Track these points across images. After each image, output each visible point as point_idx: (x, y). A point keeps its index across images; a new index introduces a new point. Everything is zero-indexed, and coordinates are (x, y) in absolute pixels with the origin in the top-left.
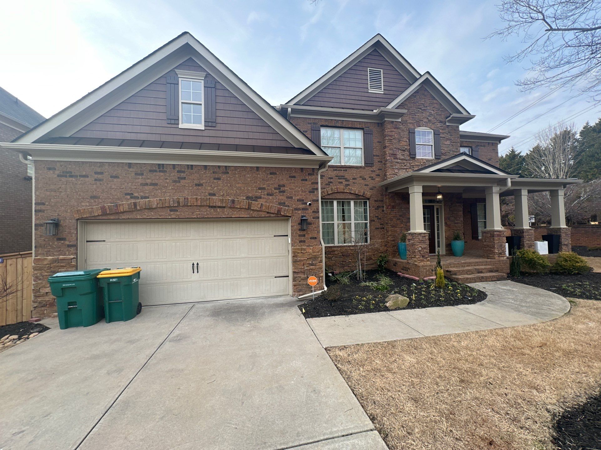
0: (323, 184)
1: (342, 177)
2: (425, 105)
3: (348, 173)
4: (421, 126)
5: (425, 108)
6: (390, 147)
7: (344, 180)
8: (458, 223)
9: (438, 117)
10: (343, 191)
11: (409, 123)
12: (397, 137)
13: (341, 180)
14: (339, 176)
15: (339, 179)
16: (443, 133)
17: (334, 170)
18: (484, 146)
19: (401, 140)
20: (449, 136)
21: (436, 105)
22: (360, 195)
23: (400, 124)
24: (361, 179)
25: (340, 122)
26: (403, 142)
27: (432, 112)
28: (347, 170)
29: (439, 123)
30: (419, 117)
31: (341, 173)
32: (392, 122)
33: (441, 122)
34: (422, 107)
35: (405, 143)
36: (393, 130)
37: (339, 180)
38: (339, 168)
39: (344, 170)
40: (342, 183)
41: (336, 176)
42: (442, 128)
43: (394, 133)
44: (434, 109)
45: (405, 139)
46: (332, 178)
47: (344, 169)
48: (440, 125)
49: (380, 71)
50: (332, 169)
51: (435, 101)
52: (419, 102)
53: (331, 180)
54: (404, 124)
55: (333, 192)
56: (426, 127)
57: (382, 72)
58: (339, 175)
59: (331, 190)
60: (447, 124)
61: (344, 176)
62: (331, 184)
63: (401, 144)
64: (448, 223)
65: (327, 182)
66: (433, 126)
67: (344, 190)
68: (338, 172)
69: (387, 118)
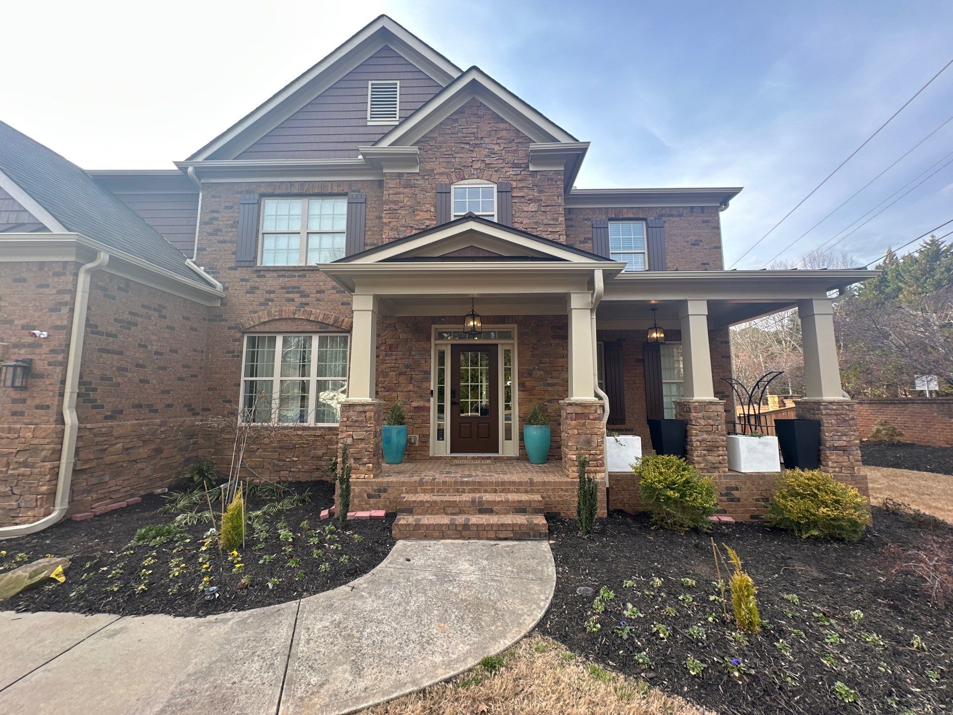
0: (255, 303)
1: (296, 289)
2: (479, 136)
3: (308, 281)
4: (466, 177)
5: (479, 142)
6: (391, 225)
7: (298, 295)
8: (553, 385)
9: (510, 157)
10: (292, 316)
11: (438, 174)
12: (409, 203)
13: (291, 296)
14: (289, 288)
15: (287, 292)
16: (521, 188)
17: (279, 276)
18: (680, 215)
19: (417, 210)
20: (536, 194)
21: (504, 133)
22: (328, 324)
23: (418, 178)
24: (335, 291)
25: (297, 185)
26: (422, 213)
27: (496, 148)
28: (305, 276)
29: (511, 169)
30: (463, 160)
31: (293, 282)
32: (400, 175)
33: (515, 166)
34: (471, 140)
35: (427, 215)
36: (402, 190)
37: (288, 295)
38: (289, 273)
39: (299, 276)
40: (293, 300)
41: (283, 288)
42: (519, 177)
43: (402, 196)
44: (499, 141)
45: (427, 206)
46: (273, 292)
47: (300, 273)
48: (513, 173)
49: (396, 84)
50: (275, 274)
51: (502, 126)
52: (464, 131)
53: (272, 295)
54: (426, 177)
55: (271, 318)
56: (478, 178)
57: (398, 86)
58: (288, 285)
59: (268, 315)
60: (531, 168)
61: (299, 288)
62: (270, 304)
63: (418, 217)
64: (527, 384)
65: (262, 300)
66: (495, 177)
67: (294, 314)
68: (286, 279)
69: (388, 167)
